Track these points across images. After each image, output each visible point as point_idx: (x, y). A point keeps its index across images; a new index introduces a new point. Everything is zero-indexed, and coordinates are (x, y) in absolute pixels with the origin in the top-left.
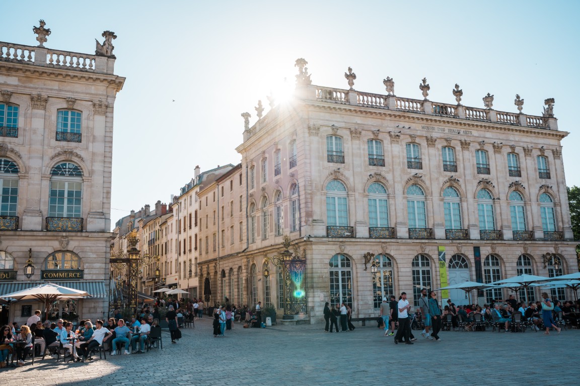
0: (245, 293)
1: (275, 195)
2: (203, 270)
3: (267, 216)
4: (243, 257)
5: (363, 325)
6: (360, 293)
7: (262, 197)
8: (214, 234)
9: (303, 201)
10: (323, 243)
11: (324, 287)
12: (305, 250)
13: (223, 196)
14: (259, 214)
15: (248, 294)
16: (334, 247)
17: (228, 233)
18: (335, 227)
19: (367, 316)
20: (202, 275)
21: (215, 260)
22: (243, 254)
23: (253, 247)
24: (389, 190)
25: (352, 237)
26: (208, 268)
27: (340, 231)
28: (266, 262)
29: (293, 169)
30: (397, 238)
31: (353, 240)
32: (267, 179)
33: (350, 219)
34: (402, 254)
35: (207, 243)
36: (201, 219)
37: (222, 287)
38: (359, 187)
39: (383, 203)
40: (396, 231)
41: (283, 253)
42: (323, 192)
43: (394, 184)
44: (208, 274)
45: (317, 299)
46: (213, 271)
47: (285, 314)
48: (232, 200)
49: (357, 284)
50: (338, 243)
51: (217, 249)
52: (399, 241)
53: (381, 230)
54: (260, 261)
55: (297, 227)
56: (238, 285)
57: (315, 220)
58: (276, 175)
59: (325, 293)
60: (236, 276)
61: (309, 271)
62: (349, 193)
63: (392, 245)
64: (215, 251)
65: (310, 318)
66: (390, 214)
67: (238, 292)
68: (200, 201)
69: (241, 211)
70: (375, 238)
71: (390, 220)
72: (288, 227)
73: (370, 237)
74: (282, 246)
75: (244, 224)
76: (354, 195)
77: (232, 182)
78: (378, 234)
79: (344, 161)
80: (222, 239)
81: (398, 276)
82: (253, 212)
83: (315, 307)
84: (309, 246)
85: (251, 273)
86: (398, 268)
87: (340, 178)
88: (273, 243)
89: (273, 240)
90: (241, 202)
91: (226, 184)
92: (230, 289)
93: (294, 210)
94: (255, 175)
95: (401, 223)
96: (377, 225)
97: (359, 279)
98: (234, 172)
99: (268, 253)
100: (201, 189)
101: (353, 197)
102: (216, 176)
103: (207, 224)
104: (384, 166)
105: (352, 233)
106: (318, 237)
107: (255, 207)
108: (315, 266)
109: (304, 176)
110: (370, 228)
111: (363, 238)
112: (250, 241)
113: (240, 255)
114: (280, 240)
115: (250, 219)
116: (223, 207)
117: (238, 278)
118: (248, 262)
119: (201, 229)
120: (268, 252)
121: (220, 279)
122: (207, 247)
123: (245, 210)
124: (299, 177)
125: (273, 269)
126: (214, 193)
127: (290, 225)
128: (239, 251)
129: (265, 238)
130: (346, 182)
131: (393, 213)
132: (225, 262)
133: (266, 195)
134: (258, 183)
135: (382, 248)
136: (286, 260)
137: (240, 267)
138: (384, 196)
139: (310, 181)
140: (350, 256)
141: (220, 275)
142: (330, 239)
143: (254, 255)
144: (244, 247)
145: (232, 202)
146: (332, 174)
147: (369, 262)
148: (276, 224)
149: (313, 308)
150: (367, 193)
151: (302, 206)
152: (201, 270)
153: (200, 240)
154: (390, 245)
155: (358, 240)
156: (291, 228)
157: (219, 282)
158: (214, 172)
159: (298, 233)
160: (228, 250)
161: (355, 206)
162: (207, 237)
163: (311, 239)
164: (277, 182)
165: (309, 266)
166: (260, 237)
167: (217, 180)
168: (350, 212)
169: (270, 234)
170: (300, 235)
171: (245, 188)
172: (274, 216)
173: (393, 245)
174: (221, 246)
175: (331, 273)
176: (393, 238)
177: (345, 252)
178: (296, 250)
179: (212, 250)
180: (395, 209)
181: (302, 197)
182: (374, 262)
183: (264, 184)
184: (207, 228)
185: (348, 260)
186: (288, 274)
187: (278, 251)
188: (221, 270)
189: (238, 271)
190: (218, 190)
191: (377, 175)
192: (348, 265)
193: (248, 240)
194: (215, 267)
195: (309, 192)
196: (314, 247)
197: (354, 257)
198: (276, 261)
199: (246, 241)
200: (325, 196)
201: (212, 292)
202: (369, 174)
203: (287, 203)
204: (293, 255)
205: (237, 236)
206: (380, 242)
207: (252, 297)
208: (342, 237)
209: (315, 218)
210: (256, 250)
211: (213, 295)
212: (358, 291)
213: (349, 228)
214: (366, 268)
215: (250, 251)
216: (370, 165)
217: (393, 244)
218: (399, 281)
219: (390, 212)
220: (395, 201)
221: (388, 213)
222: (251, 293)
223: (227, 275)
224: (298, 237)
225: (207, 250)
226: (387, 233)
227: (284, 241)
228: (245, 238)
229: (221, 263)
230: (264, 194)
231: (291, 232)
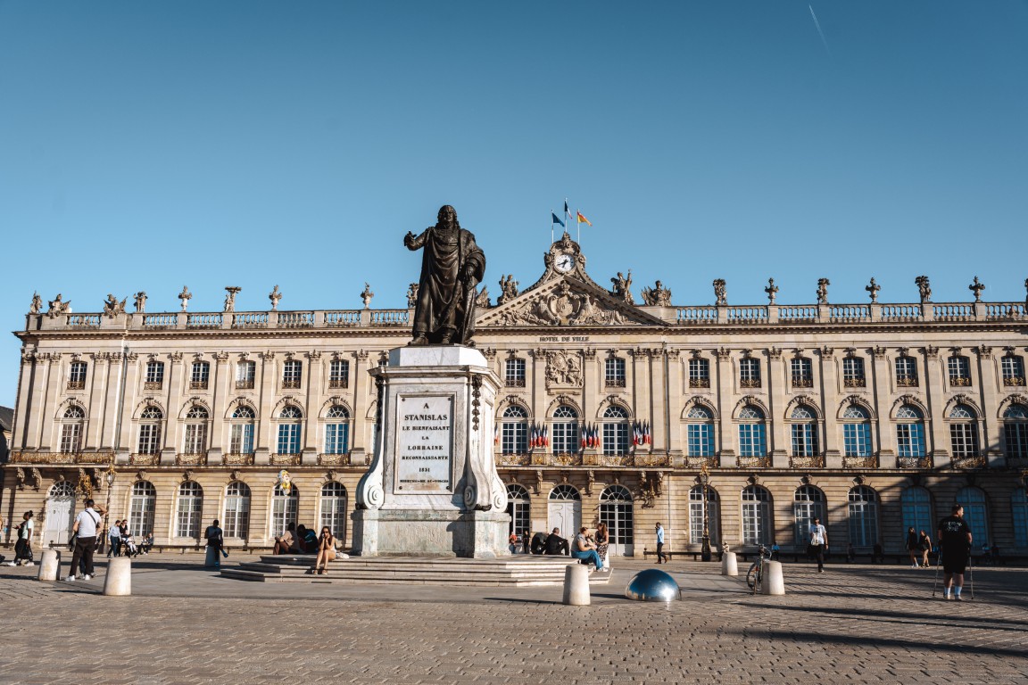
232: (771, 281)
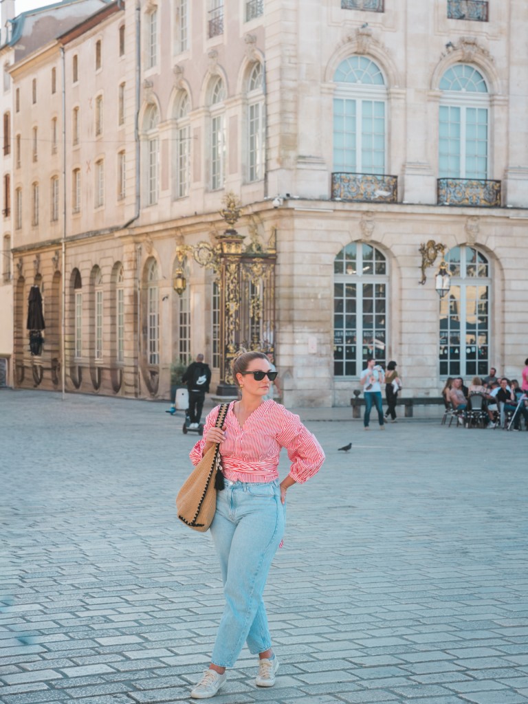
0: (128, 328)
1: (209, 87)
2: (25, 267)
3: (187, 141)
4: (124, 240)
5: (406, 416)
6: (405, 338)
7: (175, 92)
8: (54, 178)
9: (274, 109)
10: (322, 215)
11: (319, 321)
12: (275, 231)
13: (75, 79)
14: (166, 134)
15: (135, 331)
16: (347, 225)
17: (87, 177)
18: (351, 176)
19: (421, 395)
20: (21, 280)
21: (56, 243)
22: (126, 232)
23: (152, 215)
24: (495, 83)
25: (393, 201)
26: (38, 262)
27: (363, 186)
28: (180, 258)
29: (254, 24)
30: (505, 207)
31: (395, 208)
32: (189, 45)
33: (389, 156)
34: (515, 247)
35: (35, 199)
36: (19, 137)
37: (72, 311)
38: (419, 75)
39: (478, 118)
40: (506, 190)
41: (222, 237)
42: (327, 85)
43: (509, 67)
44: (38, 277)
45: (300, 350)
46: (51, 271)
47: (222, 382)
48: (98, 93)
49: (401, 316)
50: (359, 215)
51: (61, 217)
52: (512, 214)
53: (467, 186)
54: (166, 252)
55: (260, 171)
56: (113, 308)
57: (304, 157)
58: (211, 36)
59: (321, 336)
60: (108, 287)
61: (282, 281)
62: (392, 90)
63: (491, 224)
64: (55, 220)
65: (282, 393)
66: (492, 146)
67: (113, 324)
68: (18, 90)
69: (122, 122)
70: (451, 206)
71: (493, 162)
72: (236, 172)
73: (439, 203)
74: (219, 217)
75: (130, 156)
76: (405, 94)
77: (98, 44)
78: (459, 196)
79: (383, 7)
80: (75, 191)
81: (504, 301)
82: (151, 127)
83: (295, 369)
84: (286, 221)
85: (145, 280)
86: (503, 280)
87: (372, 51)
88: (199, 209)
89: (201, 201)
90: (122, 99)
91: (85, 47)
92: (92, 317)
93: (253, 128)
94: (158, 31)
95: (519, 167)
96: (459, 172)
97: (407, 305)
98: (105, 17)
99: (186, 233)
100: (19, 56)
101: (402, 101)
102: (58, 22)
103: (35, 151)
104: (487, 20)
105: (394, 193)
106: (311, 200)
107: (158, 115)
108: (298, 270)
109: (280, 45)
110: (438, 180)
111: (420, 204)
112: (144, 200)
113: (117, 234)
114: (216, 203)
115: (144, 146)
116: (76, 110)
117: (113, 291)
118: (138, 252)
119: (19, 163)
120: (188, 229)
121: (67, 291)
122: (35, 208)
123: (133, 121)
124: (267, 45)
125: (198, 273)
126: (54, 70)
127: (244, 167)
128: (116, 224)
129: (179, 196)
130: (384, 61)
131: (500, 144)
132: (80, 250)
133: (186, 86)
134: (165, 53)
135: (467, 230)
136: (229, 254)
137: (117, 264)
138: (480, 100)
139: (295, 57)
140: (386, 249)
141: (68, 283)
142: (339, 206)
143: (152, 236)
144: (129, 214)
145: (99, 98)
146: (350, 40)
147: (431, 263)
148: (207, 162)
149: (290, 370)
150: (436, 91)
151: (273, 120)
152: (20, 267)
153: (18, 190)
154: (486, 223)
155: (409, 209)
156: (244, 174)
157: (65, 300)
158: (52, 13)
159: (261, 187)
160: (87, 222)
161: (406, 123)
162: (35, 184)
163: (291, 204)
164: (214, 54)
165: (283, 269)
166: (169, 192)
167: (61, 37)
168: (393, 138)
169: (194, 185)
170: (266, 193)
171: (134, 64)
172: (205, 142)
173: (496, 224)
174: (70, 210)
175: (338, 288)
176: (497, 206)
177: (374, 238)
178: (254, 230)
179: (49, 218)
180: (508, 133)
181: (274, 98)
182: (443, 264)
183: (181, 58)
184: (35, 160)
185: (380, 256)
186: (232, 287)
187: (212, 228)
188: (70, 269)
189: (113, 275)
190: (63, 64)
191: (467, 43)
192: (381, 271)
193: (138, 197)
194: (56, 261)
195: (292, 84)
196: (298, 223)
197: (396, 250)
198: (205, 254)
199: (133, 200)
200: (331, 97)
201: (47, 323)
202: (446, 41)
203: (237, 110)
204: (247, 242)
205: (111, 188)
206: (463, 215)
207: (145, 338)
208: (368, 201)
209: (303, 150)
210: (159, 223)
211: (49, 331)
212: (401, 333)
213: (387, 179)
214: (424, 279)
215: (143, 226)
216: (450, 17)
217: (495, 220)
218: (504, 312)
219: (492, 140)
220: (508, 112)
221: (488, 142)
222: (145, 328)
223: (85, 281)
224: (260, 197)
225: (35, 215)
226: (481, 193)
227: (225, 206)
228: (130, 192)
229: (71, 251)
230: (180, 83)
231: (244, 184)
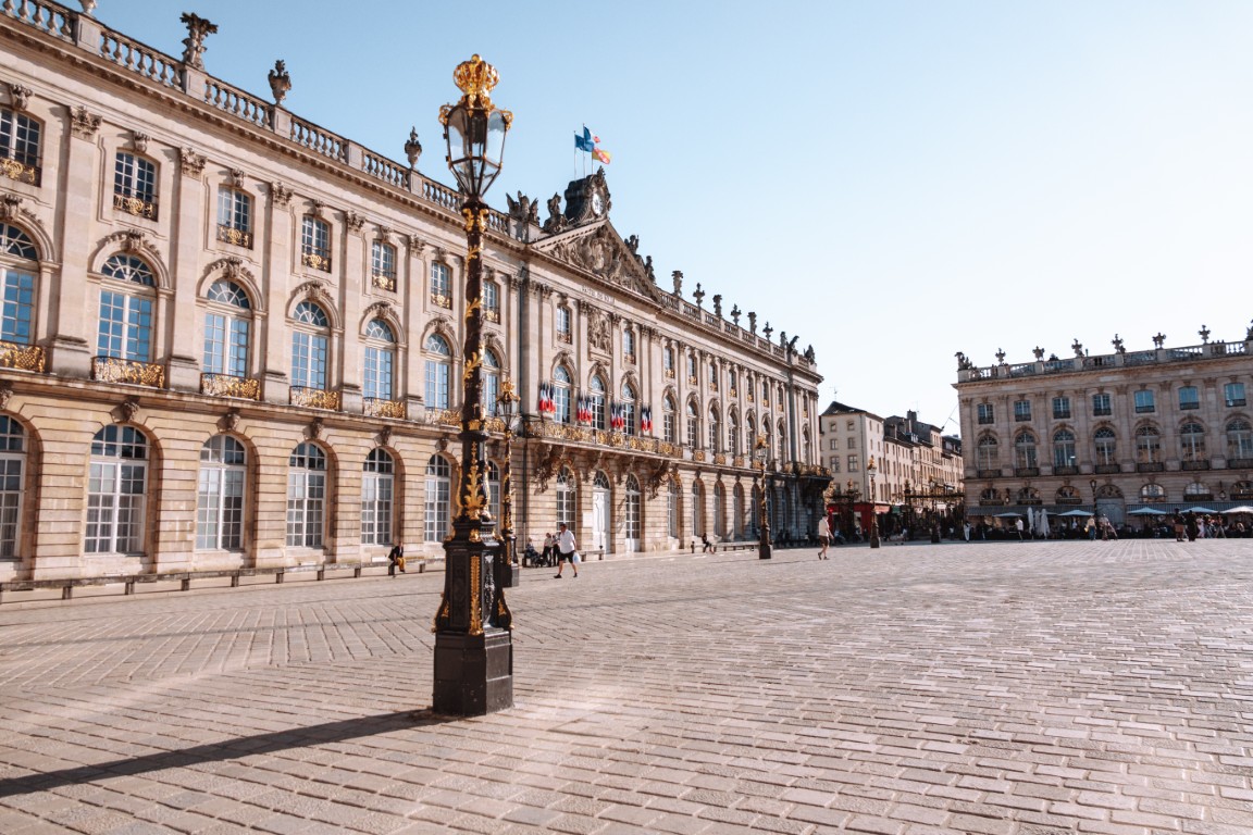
232: (699, 285)
